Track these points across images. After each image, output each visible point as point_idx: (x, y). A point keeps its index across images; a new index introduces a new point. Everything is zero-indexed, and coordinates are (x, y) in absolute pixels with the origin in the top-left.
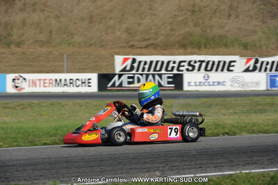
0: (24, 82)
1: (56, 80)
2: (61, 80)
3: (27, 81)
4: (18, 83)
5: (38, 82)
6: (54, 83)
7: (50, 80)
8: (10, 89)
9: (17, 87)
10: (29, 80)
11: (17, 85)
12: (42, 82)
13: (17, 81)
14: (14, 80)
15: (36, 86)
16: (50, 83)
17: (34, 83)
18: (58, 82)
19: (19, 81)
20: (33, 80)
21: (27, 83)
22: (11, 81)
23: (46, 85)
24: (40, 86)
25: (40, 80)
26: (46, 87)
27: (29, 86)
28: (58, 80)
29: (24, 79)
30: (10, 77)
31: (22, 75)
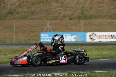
0: (95, 36)
1: (112, 35)
2: (114, 35)
3: (97, 36)
4: (92, 37)
5: (102, 36)
6: (110, 37)
7: (108, 35)
8: (88, 40)
9: (91, 39)
10: (98, 35)
11: (92, 38)
12: (104, 36)
13: (92, 36)
14: (90, 35)
15: (101, 38)
16: (108, 37)
17: (100, 37)
18: (112, 37)
19: (93, 36)
20: (100, 35)
21: (97, 37)
22: (89, 36)
23: (106, 38)
24: (103, 38)
25: (103, 35)
26: (106, 39)
27: (98, 38)
28: (113, 36)
29: (95, 35)
30: (88, 34)
31: (94, 33)
